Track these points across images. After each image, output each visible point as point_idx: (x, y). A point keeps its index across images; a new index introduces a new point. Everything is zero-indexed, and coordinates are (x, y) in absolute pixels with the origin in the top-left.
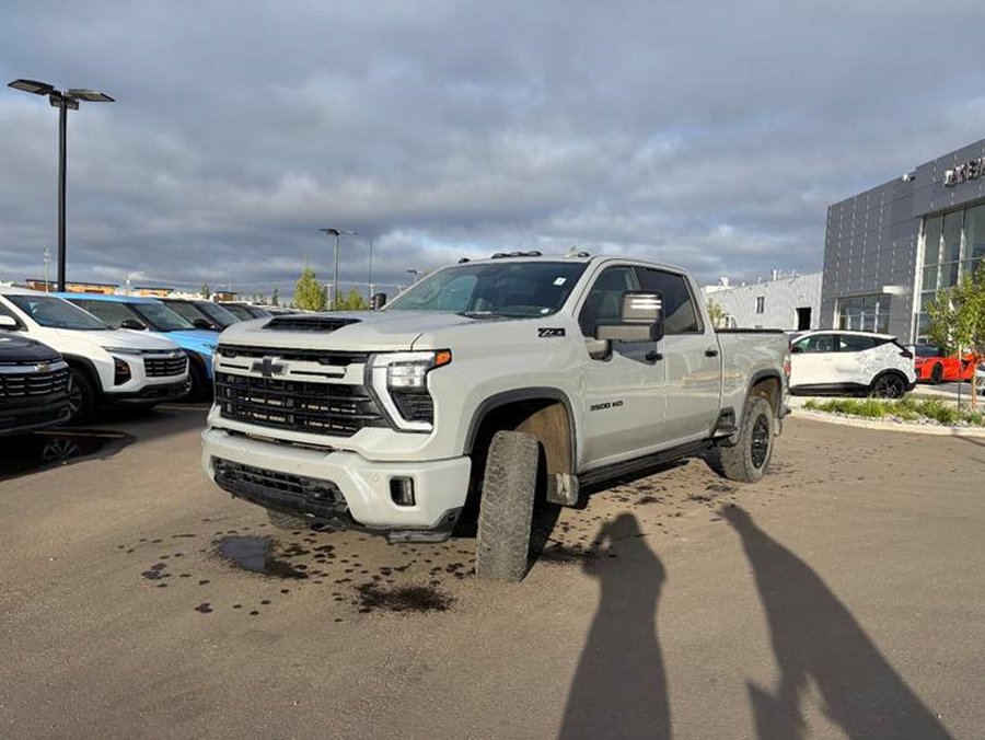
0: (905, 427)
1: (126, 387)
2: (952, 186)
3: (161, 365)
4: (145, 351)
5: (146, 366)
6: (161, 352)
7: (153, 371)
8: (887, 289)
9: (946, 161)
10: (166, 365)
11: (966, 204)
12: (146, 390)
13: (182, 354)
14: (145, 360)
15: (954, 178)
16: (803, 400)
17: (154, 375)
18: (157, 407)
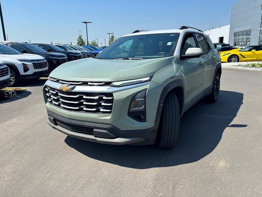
1: (28, 73)
3: (39, 65)
4: (32, 61)
5: (33, 65)
6: (38, 60)
7: (36, 67)
10: (40, 65)
12: (35, 74)
13: (45, 61)
14: (33, 64)
16: (237, 64)
17: (37, 69)
18: (40, 78)
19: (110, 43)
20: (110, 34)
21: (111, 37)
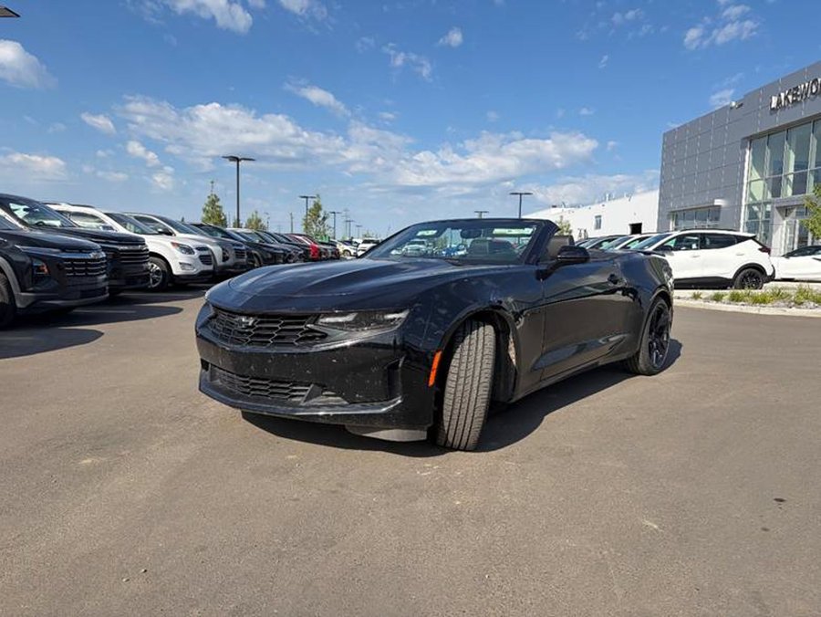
0: (795, 311)
2: (777, 110)
8: (718, 202)
9: (772, 89)
11: (788, 125)
15: (779, 103)
16: (689, 293)
18: (76, 311)
19: (307, 225)
20: (309, 199)
21: (311, 206)
